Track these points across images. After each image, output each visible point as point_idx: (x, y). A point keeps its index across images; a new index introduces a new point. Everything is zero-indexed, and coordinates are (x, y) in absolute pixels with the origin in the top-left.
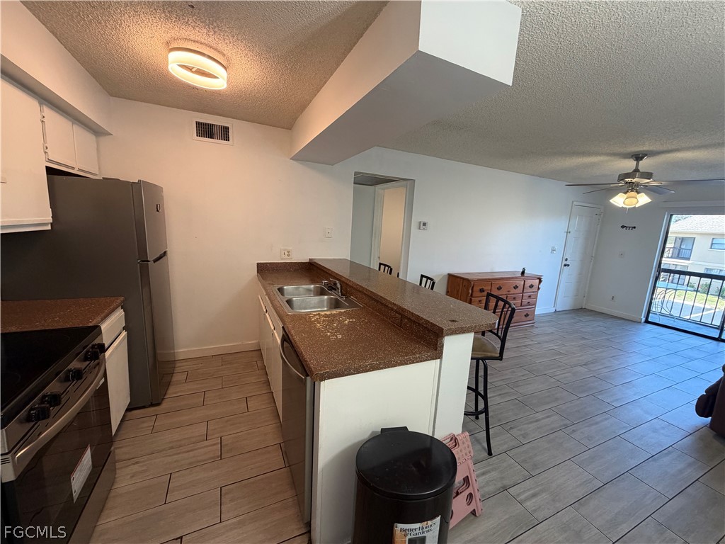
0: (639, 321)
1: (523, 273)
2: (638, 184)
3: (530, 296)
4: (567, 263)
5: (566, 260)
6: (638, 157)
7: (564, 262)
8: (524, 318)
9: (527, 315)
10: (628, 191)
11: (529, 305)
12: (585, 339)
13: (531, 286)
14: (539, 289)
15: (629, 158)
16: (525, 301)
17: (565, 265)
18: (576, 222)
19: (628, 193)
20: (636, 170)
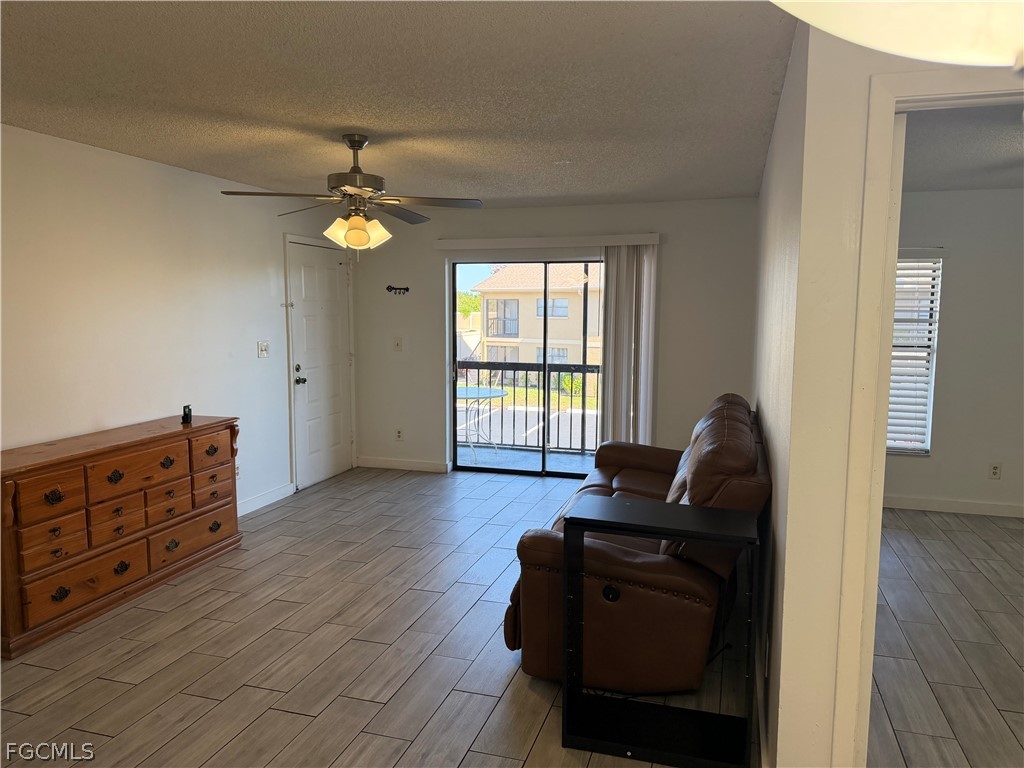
0: (444, 471)
1: (187, 418)
2: (363, 201)
3: (213, 477)
4: (302, 375)
5: (298, 369)
6: (355, 141)
7: (295, 375)
8: (208, 536)
9: (215, 527)
10: (350, 215)
11: (217, 499)
12: (347, 544)
13: (212, 451)
14: (234, 452)
15: (338, 141)
16: (203, 490)
17: (298, 381)
18: (300, 281)
19: (351, 219)
20: (356, 169)
